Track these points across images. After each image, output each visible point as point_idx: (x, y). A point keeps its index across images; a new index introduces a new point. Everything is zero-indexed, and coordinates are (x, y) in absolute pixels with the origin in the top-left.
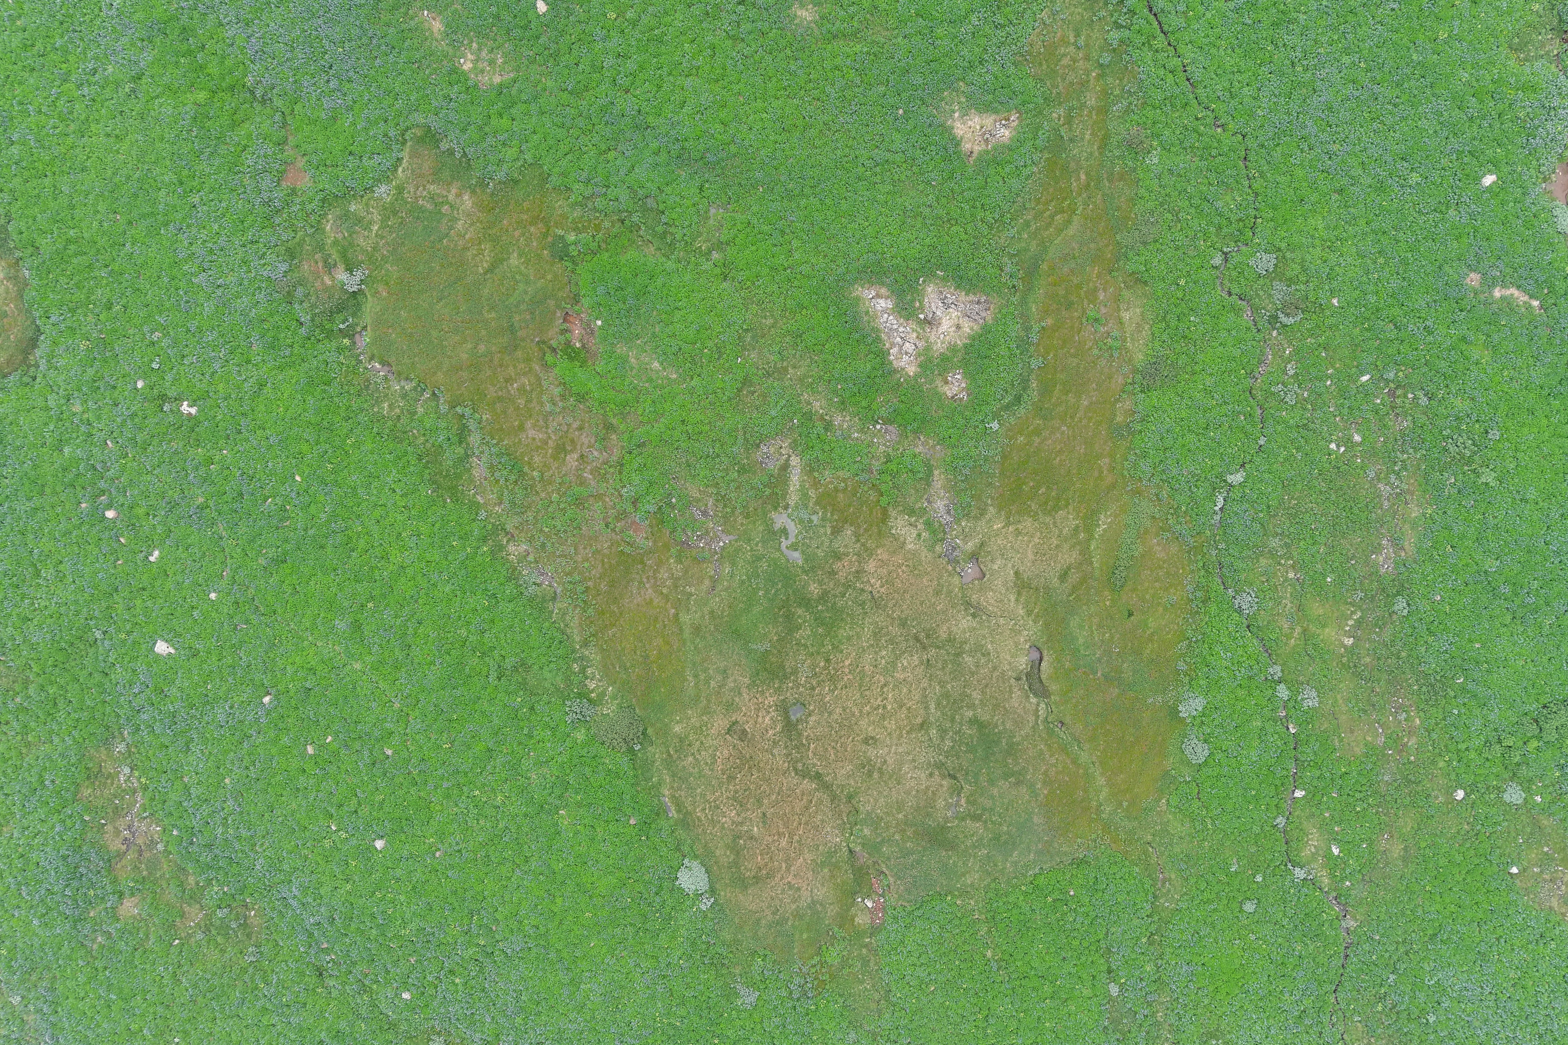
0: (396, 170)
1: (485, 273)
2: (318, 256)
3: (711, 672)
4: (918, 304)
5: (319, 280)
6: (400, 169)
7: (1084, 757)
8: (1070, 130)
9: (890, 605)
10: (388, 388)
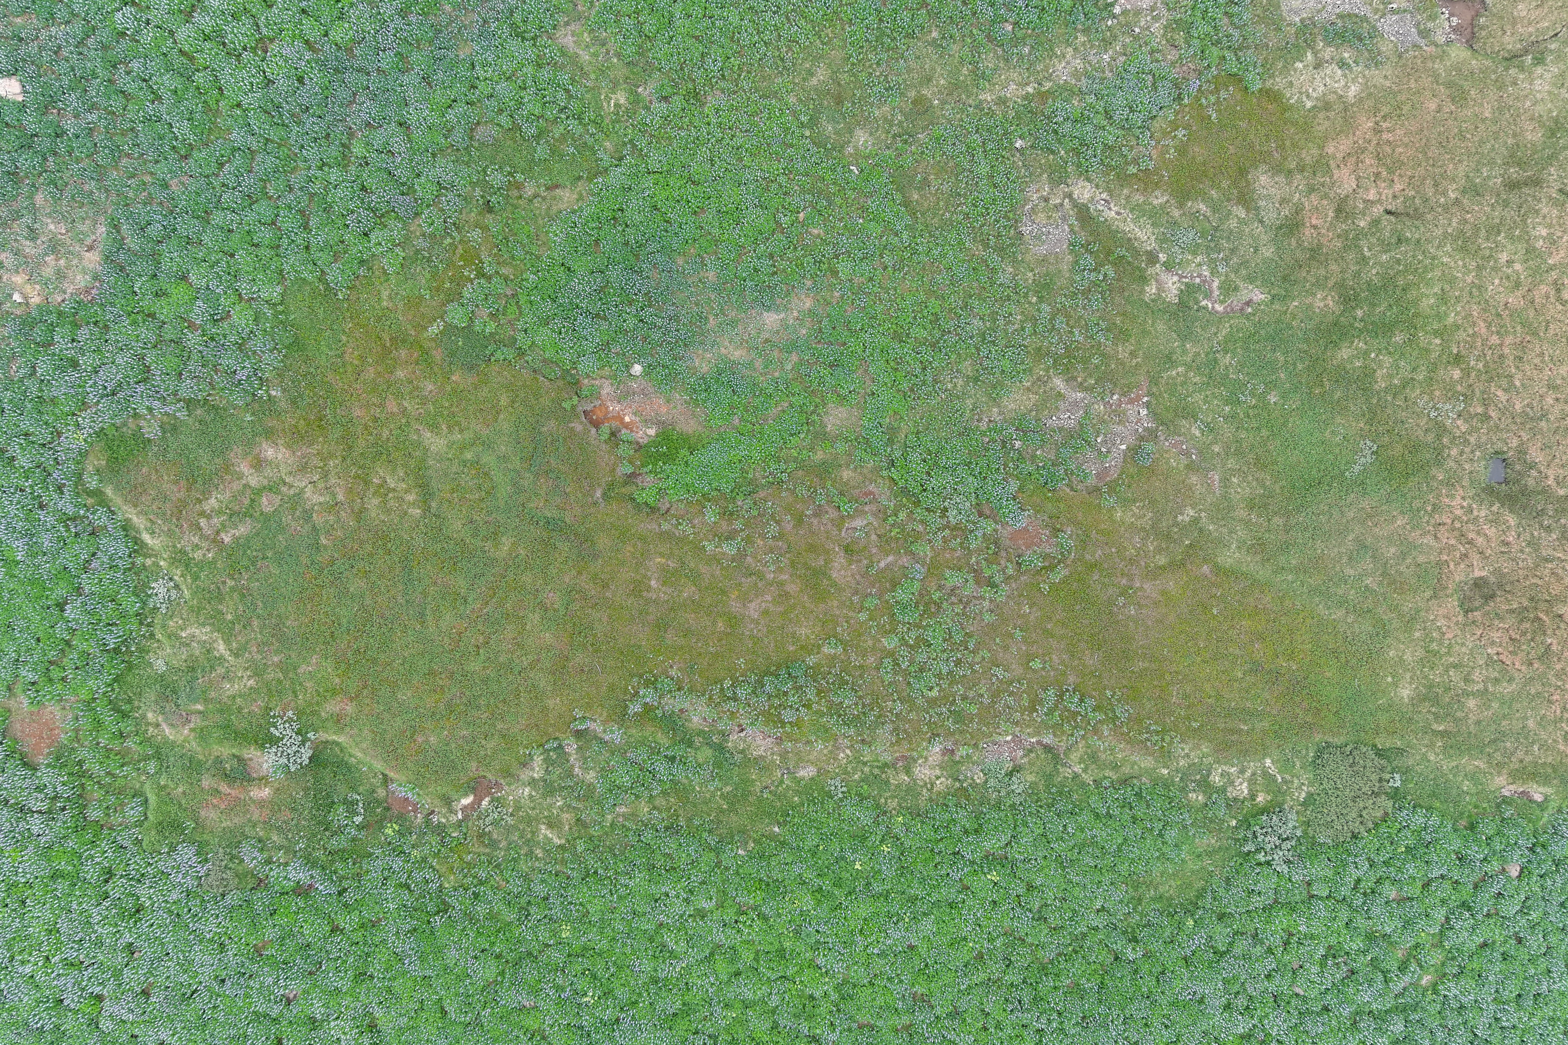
0: (143, 545)
1: (427, 509)
2: (207, 782)
3: (1349, 571)
5: (252, 808)
6: (146, 537)
9: (1430, 192)
10: (518, 808)
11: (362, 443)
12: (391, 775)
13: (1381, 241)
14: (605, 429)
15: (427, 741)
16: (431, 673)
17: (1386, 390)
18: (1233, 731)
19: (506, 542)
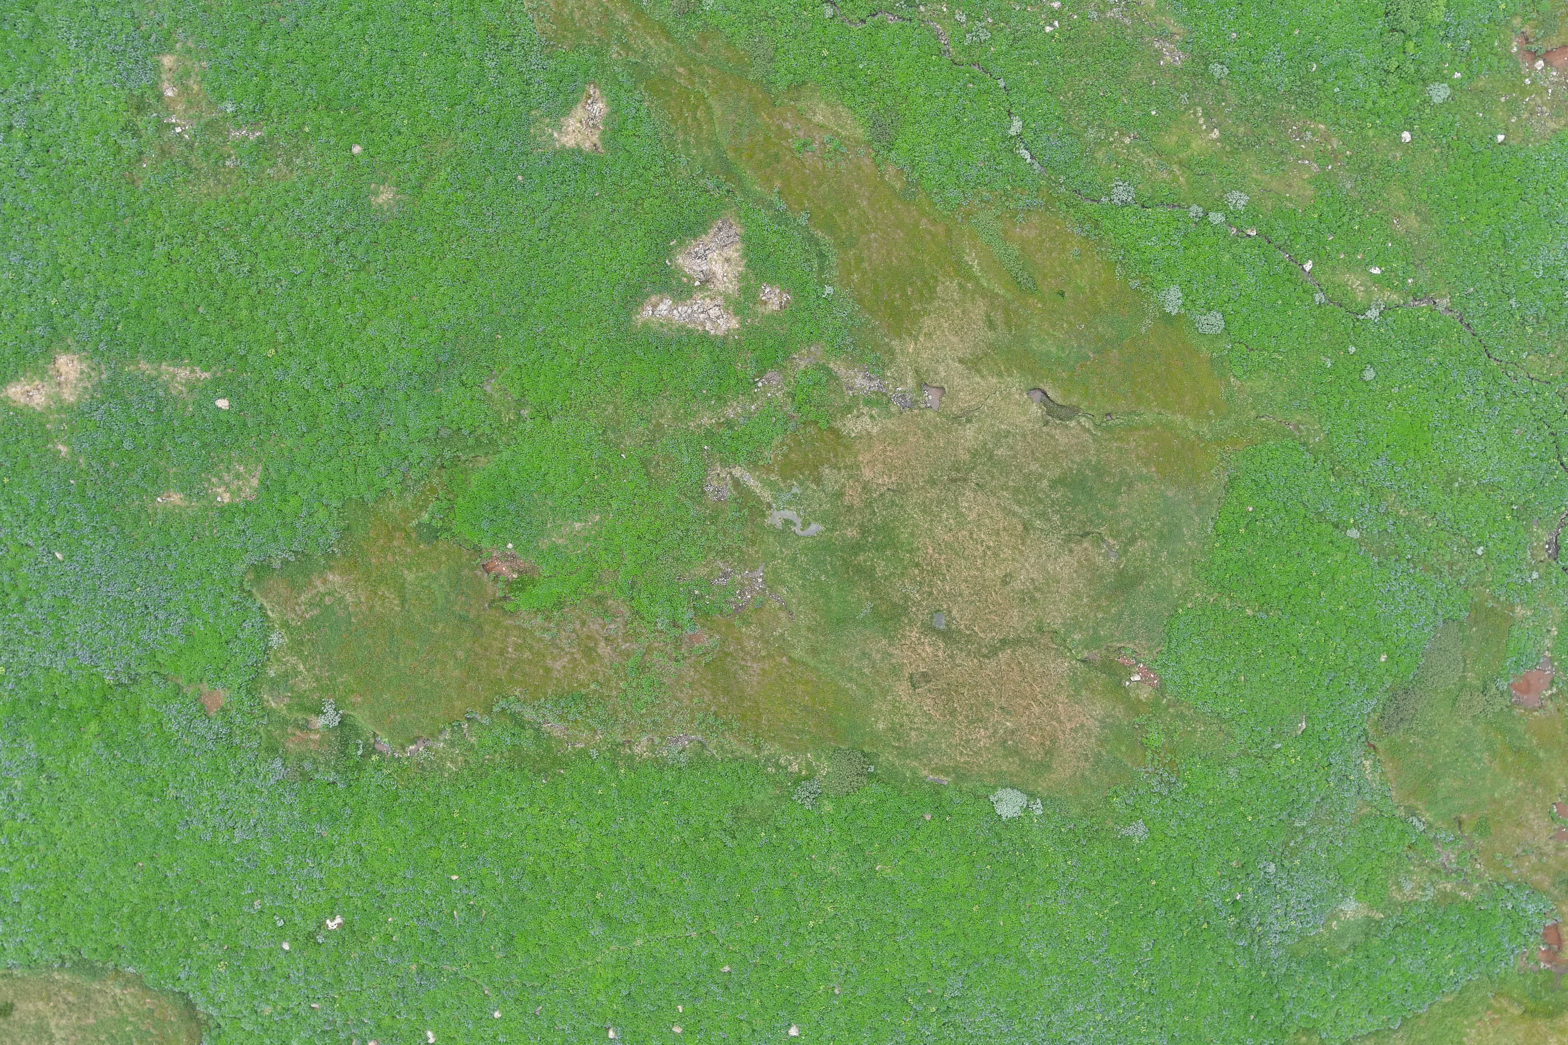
0: (268, 617)
1: (403, 607)
2: (290, 730)
3: (856, 665)
4: (685, 279)
5: (310, 743)
6: (269, 613)
7: (1149, 418)
8: (636, 52)
9: (910, 481)
10: (437, 752)
11: (374, 574)
12: (377, 732)
13: (883, 505)
14: (492, 574)
15: (395, 718)
16: (400, 685)
17: (881, 577)
18: (791, 739)
19: (441, 626)
